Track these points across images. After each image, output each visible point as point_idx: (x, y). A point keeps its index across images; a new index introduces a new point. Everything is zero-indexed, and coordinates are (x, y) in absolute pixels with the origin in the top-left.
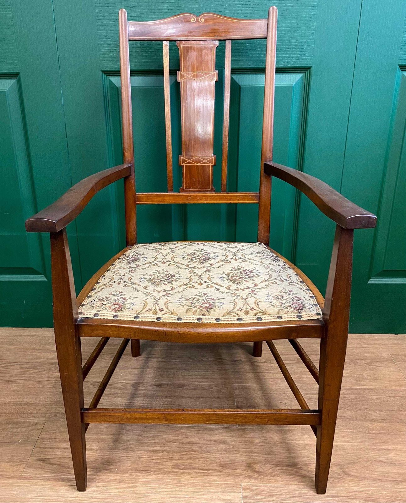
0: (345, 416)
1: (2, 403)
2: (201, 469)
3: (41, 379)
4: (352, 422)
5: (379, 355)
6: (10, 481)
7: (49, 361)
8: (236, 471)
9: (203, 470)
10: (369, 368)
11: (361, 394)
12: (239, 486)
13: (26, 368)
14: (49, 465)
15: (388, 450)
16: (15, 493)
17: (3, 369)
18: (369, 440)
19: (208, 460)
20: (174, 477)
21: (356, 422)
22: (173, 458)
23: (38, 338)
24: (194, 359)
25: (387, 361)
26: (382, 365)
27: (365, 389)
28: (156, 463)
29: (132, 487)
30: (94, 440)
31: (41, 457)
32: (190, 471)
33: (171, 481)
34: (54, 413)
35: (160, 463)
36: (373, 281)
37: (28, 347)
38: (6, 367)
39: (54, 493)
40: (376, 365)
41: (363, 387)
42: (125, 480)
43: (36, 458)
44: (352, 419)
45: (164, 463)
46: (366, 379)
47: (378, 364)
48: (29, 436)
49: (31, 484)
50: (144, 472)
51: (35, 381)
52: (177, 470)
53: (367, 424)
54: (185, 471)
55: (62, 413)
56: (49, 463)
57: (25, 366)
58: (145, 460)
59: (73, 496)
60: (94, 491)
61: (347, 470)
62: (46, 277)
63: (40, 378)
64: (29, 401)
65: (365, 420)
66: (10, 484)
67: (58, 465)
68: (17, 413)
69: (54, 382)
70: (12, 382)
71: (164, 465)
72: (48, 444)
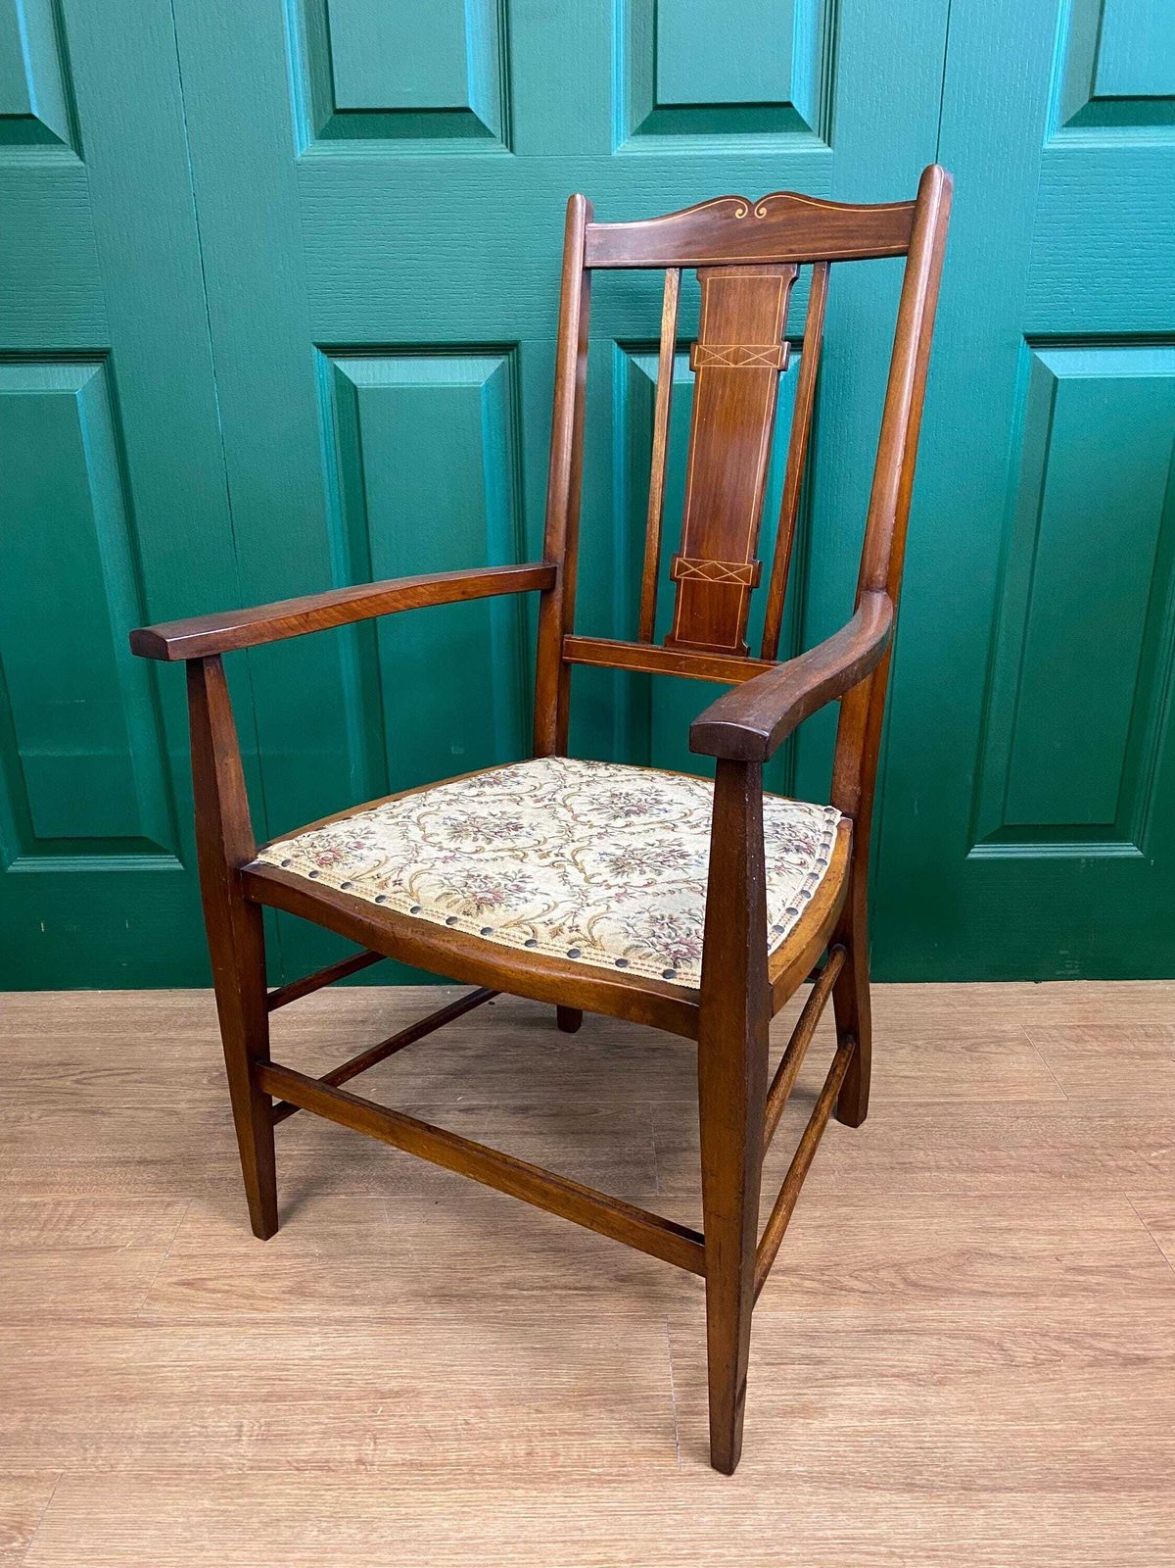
0: (911, 1163)
1: (80, 1162)
2: (570, 1289)
3: (175, 1106)
4: (927, 1174)
5: (996, 1027)
6: (111, 1331)
7: (193, 1065)
8: (654, 1288)
9: (576, 1289)
10: (971, 1058)
11: (951, 1114)
12: (662, 1320)
13: (136, 1081)
14: (203, 1293)
15: (1009, 1230)
16: (124, 1356)
17: (79, 1086)
18: (966, 1211)
19: (587, 1267)
20: (506, 1308)
21: (936, 1174)
22: (505, 1267)
23: (163, 1013)
24: (553, 1049)
25: (1012, 1040)
26: (1001, 1049)
27: (961, 1104)
28: (465, 1278)
29: (407, 1332)
30: (311, 1234)
31: (183, 1278)
32: (544, 1292)
33: (501, 1315)
34: (211, 1181)
35: (472, 1278)
36: (978, 852)
37: (138, 1035)
38: (85, 1081)
39: (220, 1352)
40: (988, 1050)
41: (957, 1100)
42: (391, 1318)
43: (174, 1279)
44: (929, 1169)
45: (484, 1279)
46: (962, 1081)
47: (993, 1048)
48: (153, 1233)
49: (162, 1336)
50: (434, 1300)
51: (162, 1110)
52: (514, 1292)
53: (961, 1177)
54: (534, 1293)
55: (231, 1179)
56: (204, 1289)
57: (136, 1077)
58: (437, 1274)
59: (265, 1357)
60: (317, 1345)
61: (913, 1277)
62: (182, 861)
63: (172, 1102)
64: (147, 1155)
65: (959, 1169)
66: (110, 1339)
67: (227, 1292)
68: (120, 1183)
69: (207, 1110)
70: (103, 1113)
71: (483, 1283)
72: (200, 1247)
